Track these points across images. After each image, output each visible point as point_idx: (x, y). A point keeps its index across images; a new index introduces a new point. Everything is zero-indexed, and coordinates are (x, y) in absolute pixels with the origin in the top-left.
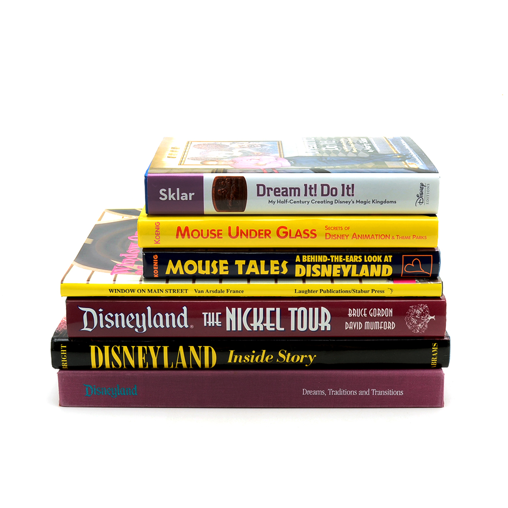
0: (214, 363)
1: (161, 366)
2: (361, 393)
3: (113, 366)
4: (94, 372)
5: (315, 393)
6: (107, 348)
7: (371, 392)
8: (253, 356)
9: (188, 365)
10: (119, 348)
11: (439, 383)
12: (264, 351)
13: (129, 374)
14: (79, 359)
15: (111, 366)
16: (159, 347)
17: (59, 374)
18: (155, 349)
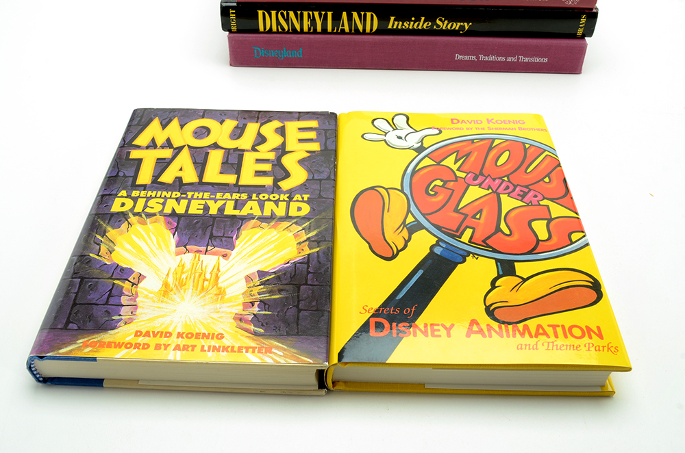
0: (375, 28)
1: (324, 31)
2: (509, 59)
3: (280, 30)
4: (262, 35)
5: (467, 58)
6: (274, 13)
7: (518, 59)
8: (412, 23)
9: (350, 30)
10: (285, 13)
11: (582, 51)
12: (423, 18)
13: (295, 38)
14: (248, 24)
15: (278, 29)
16: (323, 13)
17: (229, 38)
18: (320, 15)
